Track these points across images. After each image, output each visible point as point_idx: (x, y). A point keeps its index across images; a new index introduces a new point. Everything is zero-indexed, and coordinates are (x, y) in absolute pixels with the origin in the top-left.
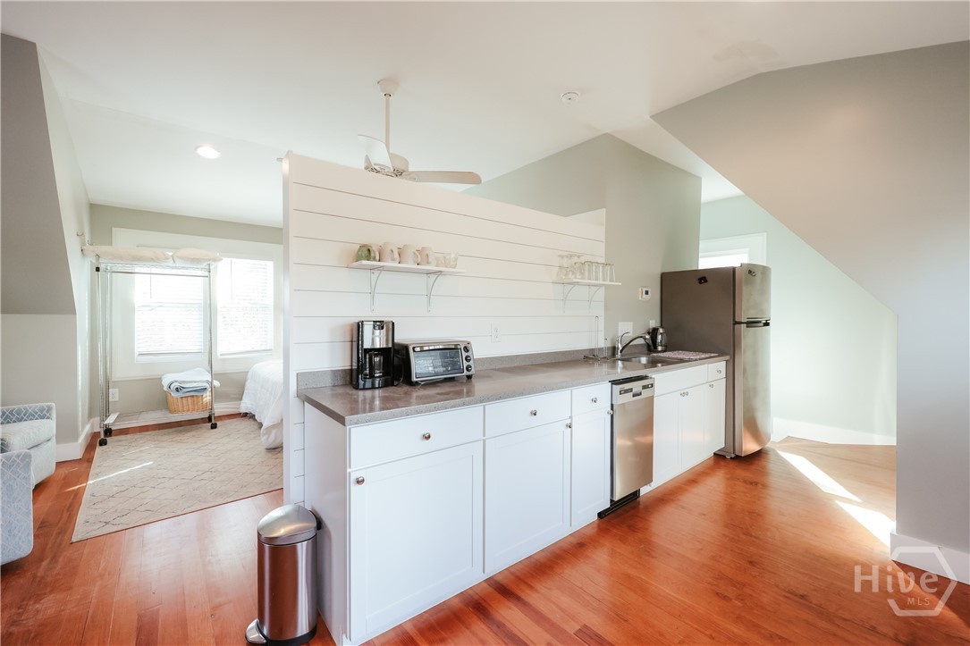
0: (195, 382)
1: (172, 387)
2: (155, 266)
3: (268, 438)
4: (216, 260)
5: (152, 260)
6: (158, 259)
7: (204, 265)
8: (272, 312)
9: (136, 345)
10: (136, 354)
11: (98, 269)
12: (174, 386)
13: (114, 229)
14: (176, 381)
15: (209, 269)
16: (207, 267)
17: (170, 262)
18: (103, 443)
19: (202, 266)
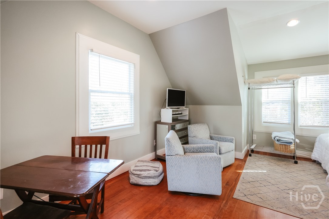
0: (286, 138)
1: (276, 138)
2: (269, 85)
4: (297, 78)
6: (270, 82)
9: (262, 118)
10: (262, 121)
11: (249, 89)
12: (277, 138)
13: (255, 73)
14: (277, 136)
15: (294, 83)
16: (293, 82)
17: (275, 83)
18: (250, 155)
19: (290, 82)
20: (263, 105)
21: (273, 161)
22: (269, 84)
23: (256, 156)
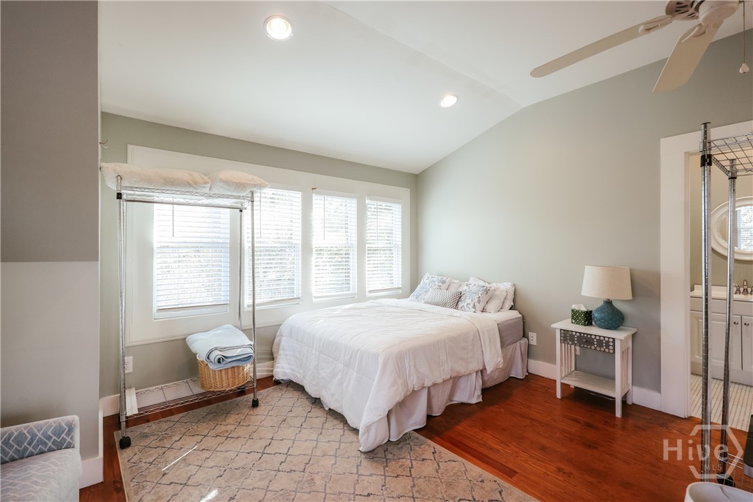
0: (238, 347)
1: (212, 357)
2: (191, 193)
3: (367, 438)
4: (261, 186)
5: (189, 184)
6: (196, 183)
7: (247, 193)
8: (300, 253)
9: (155, 299)
10: (155, 309)
11: (119, 196)
12: (216, 355)
13: (130, 147)
14: (216, 349)
15: (252, 197)
16: (250, 195)
17: (206, 190)
18: (126, 443)
19: (244, 194)
20: (156, 256)
21: (203, 428)
22: (191, 190)
23: (146, 436)
